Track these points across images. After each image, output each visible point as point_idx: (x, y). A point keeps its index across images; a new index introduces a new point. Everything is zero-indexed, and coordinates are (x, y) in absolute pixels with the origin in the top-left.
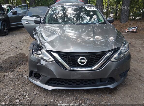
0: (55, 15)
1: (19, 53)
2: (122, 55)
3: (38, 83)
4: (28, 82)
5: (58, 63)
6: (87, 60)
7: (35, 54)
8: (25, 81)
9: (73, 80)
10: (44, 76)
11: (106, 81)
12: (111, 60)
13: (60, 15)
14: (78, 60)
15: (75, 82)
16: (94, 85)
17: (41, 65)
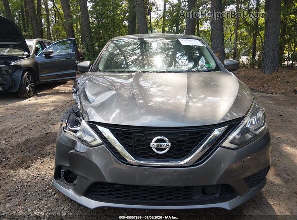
0: (124, 57)
1: (48, 131)
2: (249, 136)
3: (71, 193)
4: (53, 192)
5: (111, 148)
6: (170, 145)
7: (70, 130)
8: (49, 189)
9: (142, 189)
10: (82, 177)
11: (215, 194)
12: (223, 145)
13: (135, 57)
14: (152, 144)
15: (146, 192)
16: (189, 201)
17: (76, 153)
